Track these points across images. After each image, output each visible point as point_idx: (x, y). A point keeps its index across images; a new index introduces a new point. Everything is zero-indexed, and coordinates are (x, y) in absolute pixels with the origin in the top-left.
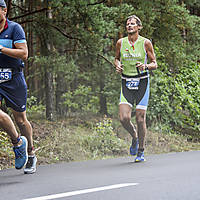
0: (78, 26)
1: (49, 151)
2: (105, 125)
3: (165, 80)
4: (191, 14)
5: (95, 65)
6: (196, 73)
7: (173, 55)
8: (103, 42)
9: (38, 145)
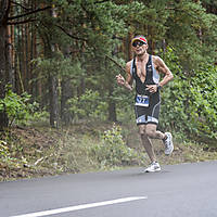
0: (85, 26)
1: (53, 161)
2: (114, 133)
3: (179, 84)
4: (207, 12)
5: (103, 68)
6: (212, 77)
7: (188, 57)
8: (112, 43)
9: (41, 155)
